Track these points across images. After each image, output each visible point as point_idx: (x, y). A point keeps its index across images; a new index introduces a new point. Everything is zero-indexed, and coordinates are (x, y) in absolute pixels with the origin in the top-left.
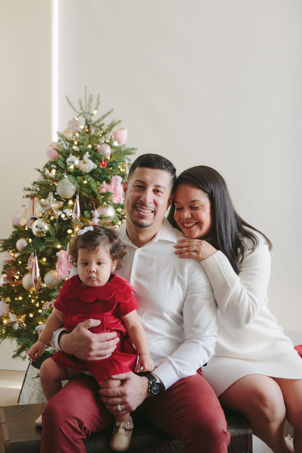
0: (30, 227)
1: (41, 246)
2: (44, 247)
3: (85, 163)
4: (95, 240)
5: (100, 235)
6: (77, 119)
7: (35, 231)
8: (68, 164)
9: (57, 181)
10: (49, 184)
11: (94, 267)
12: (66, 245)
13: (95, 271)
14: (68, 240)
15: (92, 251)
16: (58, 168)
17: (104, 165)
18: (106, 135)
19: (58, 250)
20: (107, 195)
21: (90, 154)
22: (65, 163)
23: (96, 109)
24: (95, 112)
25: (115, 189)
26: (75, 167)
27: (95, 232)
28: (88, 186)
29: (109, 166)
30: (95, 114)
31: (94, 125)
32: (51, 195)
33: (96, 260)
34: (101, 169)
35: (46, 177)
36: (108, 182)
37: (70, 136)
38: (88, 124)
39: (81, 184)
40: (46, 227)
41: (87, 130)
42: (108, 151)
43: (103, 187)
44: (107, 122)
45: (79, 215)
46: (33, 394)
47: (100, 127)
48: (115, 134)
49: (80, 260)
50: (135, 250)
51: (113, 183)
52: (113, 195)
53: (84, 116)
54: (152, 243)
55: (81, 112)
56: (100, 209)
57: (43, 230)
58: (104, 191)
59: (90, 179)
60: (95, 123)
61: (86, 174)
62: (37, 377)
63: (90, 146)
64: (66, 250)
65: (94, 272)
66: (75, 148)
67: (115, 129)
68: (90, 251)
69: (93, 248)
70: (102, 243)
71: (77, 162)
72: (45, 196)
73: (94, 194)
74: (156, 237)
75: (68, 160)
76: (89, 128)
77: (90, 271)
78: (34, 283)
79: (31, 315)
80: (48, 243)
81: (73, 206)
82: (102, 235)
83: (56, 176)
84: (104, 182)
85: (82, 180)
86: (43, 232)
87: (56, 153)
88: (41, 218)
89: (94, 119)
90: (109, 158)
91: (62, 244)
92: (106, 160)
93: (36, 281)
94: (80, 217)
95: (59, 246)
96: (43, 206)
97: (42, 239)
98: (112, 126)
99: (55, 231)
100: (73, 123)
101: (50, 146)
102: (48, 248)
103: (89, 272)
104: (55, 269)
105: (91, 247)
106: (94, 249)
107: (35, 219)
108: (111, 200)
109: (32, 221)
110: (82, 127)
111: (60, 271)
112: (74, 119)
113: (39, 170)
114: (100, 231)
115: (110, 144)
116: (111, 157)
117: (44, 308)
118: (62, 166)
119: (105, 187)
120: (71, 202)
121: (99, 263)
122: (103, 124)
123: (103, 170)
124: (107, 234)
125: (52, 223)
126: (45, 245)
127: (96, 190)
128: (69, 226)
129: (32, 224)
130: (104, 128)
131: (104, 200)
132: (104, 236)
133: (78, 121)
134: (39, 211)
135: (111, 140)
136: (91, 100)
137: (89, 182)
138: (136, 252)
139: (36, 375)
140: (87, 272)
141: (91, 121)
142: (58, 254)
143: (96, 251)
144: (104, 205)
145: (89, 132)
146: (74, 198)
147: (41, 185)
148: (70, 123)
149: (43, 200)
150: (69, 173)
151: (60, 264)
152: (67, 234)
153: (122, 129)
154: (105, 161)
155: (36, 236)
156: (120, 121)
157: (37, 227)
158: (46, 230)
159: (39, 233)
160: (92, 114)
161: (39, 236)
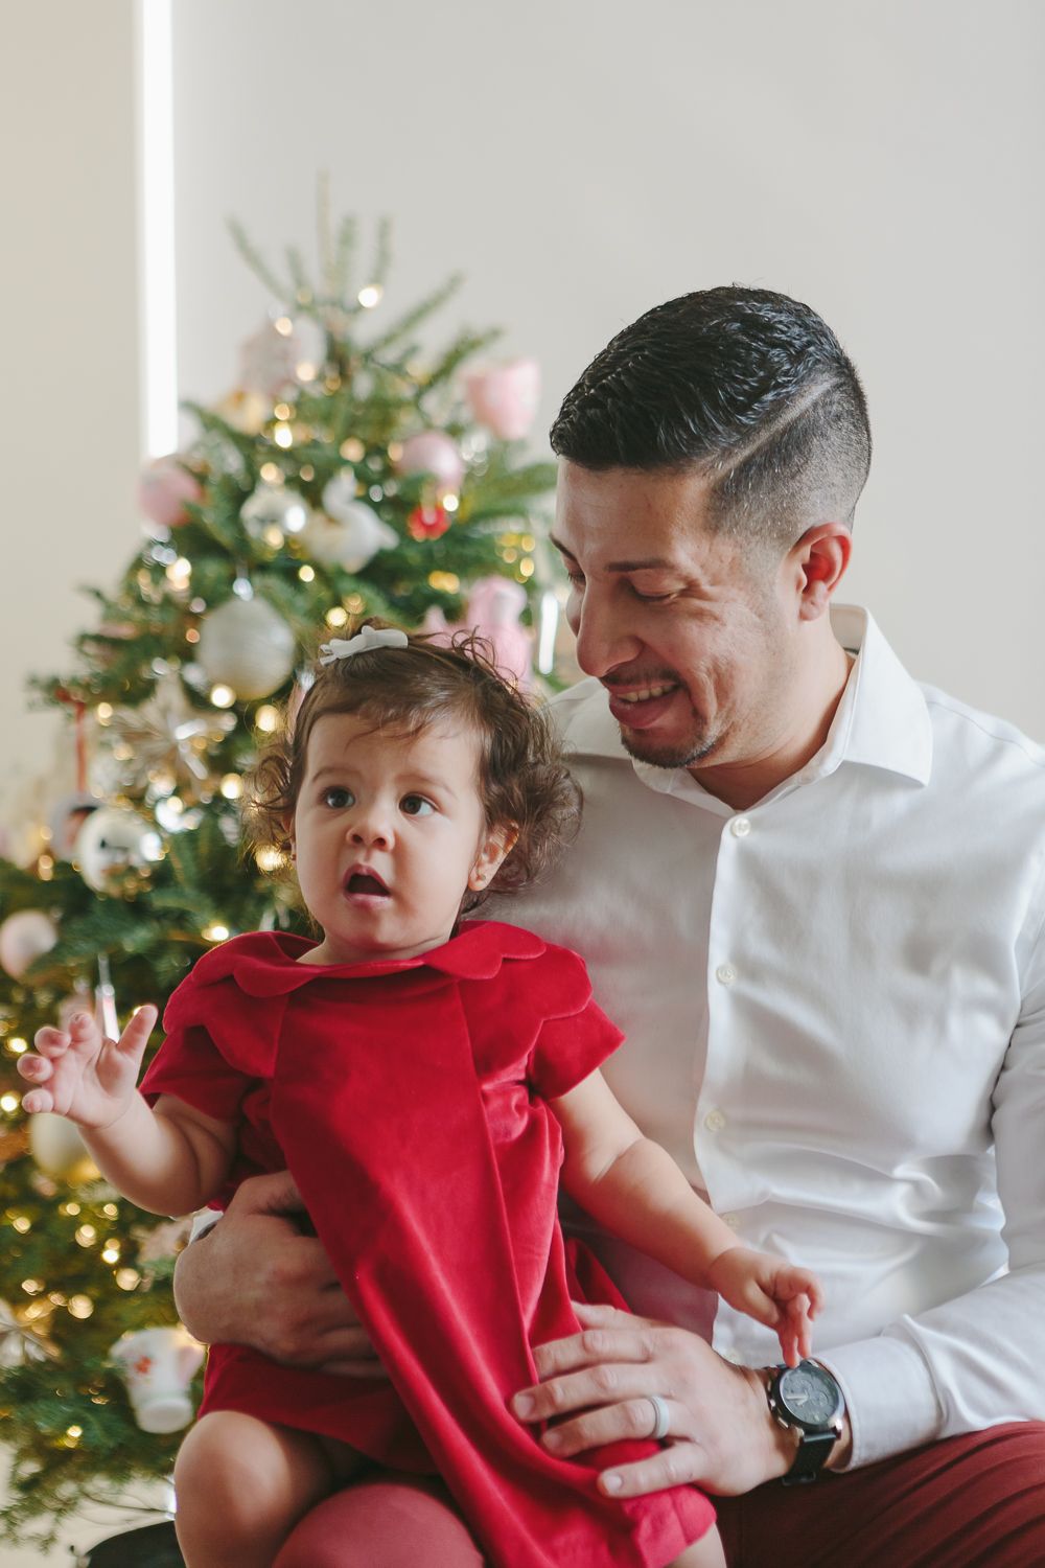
0: (64, 855)
2: (143, 934)
3: (336, 521)
6: (284, 327)
7: (92, 866)
8: (254, 528)
9: (197, 619)
12: (255, 923)
14: (265, 900)
21: (357, 478)
23: (377, 279)
24: (369, 297)
26: (287, 539)
30: (367, 309)
31: (368, 356)
34: (418, 547)
36: (455, 611)
37: (250, 417)
38: (338, 358)
40: (151, 844)
41: (336, 385)
42: (447, 461)
44: (434, 338)
47: (399, 367)
48: (477, 388)
50: (723, 821)
51: (478, 613)
53: (318, 319)
54: (807, 781)
55: (304, 297)
57: (135, 861)
59: (364, 599)
60: (374, 349)
61: (344, 574)
63: (352, 451)
65: (381, 843)
67: (472, 367)
71: (296, 517)
74: (830, 749)
75: (251, 510)
76: (342, 373)
77: (356, 837)
79: (81, 1308)
84: (435, 615)
86: (132, 870)
87: (185, 486)
88: (119, 798)
89: (362, 333)
90: (451, 504)
91: (232, 920)
92: (440, 511)
95: (219, 933)
96: (134, 737)
97: (134, 903)
98: (456, 356)
99: (196, 858)
100: (268, 351)
102: (163, 944)
103: (352, 841)
107: (86, 811)
109: (75, 822)
110: (308, 369)
112: (271, 331)
113: (98, 595)
120: (268, 718)
122: (411, 353)
123: (428, 556)
126: (150, 924)
129: (73, 839)
130: (420, 367)
133: (288, 341)
136: (347, 239)
138: (726, 836)
141: (350, 341)
146: (285, 692)
148: (250, 347)
150: (257, 569)
152: (252, 869)
153: (510, 363)
155: (102, 894)
156: (495, 334)
157: (103, 844)
158: (150, 863)
159: (115, 874)
160: (359, 308)
161: (114, 891)
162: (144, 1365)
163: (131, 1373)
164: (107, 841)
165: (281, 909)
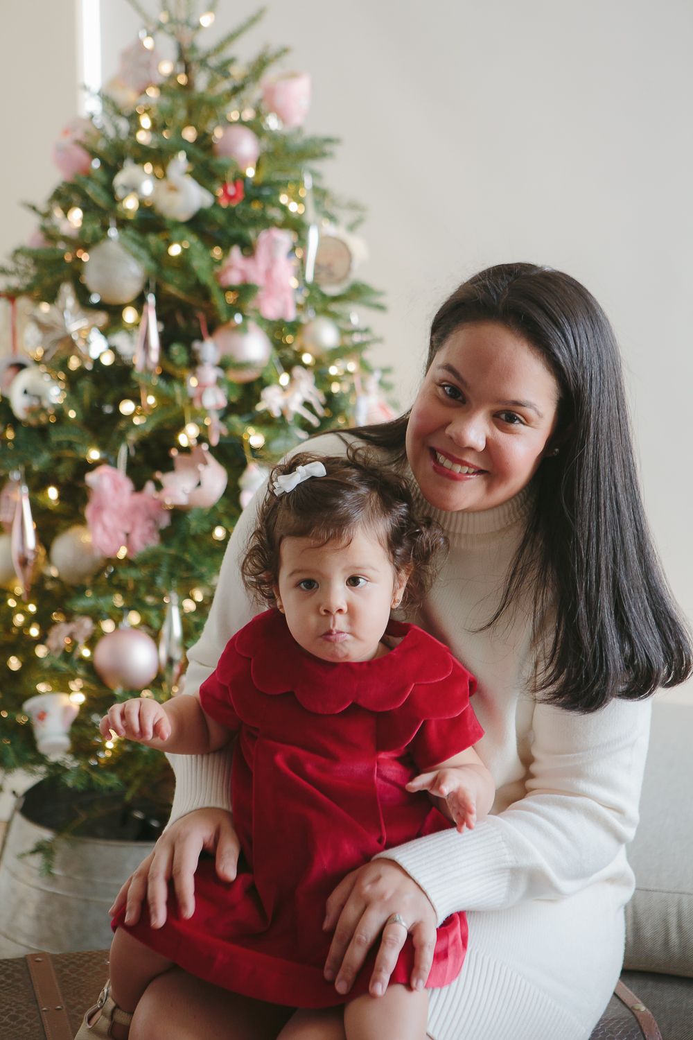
0: (4, 393)
1: (37, 453)
2: (46, 457)
3: (173, 189)
4: (335, 507)
5: (350, 487)
6: (148, 43)
7: (19, 405)
8: (120, 193)
9: (86, 248)
10: (62, 260)
11: (340, 595)
12: (115, 451)
13: (345, 608)
14: (122, 436)
15: (331, 543)
16: (89, 208)
17: (230, 198)
18: (243, 95)
19: (93, 466)
20: (246, 290)
21: (189, 158)
22: (109, 189)
23: (211, 9)
24: (206, 20)
25: (268, 273)
26: (141, 203)
27: (334, 479)
28: (183, 264)
29: (249, 199)
30: (205, 28)
31: (204, 61)
32: (67, 291)
33: (345, 570)
34: (224, 210)
35: (50, 235)
36: (248, 248)
37: (127, 97)
38: (185, 58)
39: (160, 258)
40: (55, 394)
41: (182, 80)
42: (246, 148)
43: (230, 267)
44: (244, 52)
45: (155, 356)
46: (22, 902)
47: (223, 70)
48: (270, 93)
49: (291, 575)
51: (262, 252)
52: (260, 294)
53: (172, 34)
55: (163, 18)
56: (221, 335)
57: (46, 404)
58: (234, 278)
59: (191, 241)
60: (208, 55)
61: (177, 224)
62: (33, 852)
63: (190, 134)
64: (115, 465)
65: (340, 611)
66: (143, 137)
67: (271, 75)
68: (324, 544)
69: (335, 532)
70: (359, 516)
71: (148, 187)
72: (51, 296)
73: (202, 291)
75: (120, 180)
76: (187, 72)
77: (325, 611)
78: (17, 568)
79: (15, 664)
80: (59, 444)
81: (137, 325)
82: (356, 488)
83: (82, 232)
84: (235, 252)
85: (163, 245)
86: (43, 409)
87: (81, 155)
88: (37, 363)
89: (205, 42)
90: (250, 172)
91: (102, 447)
92: (240, 178)
93: (24, 562)
94: (160, 363)
95: (94, 454)
96: (44, 327)
97: (42, 431)
98: (260, 65)
100: (137, 59)
101: (66, 132)
102: (58, 461)
103: (324, 613)
104: (82, 521)
105: (328, 530)
106: (338, 536)
107: (20, 367)
108: (257, 311)
109: (11, 372)
110: (166, 68)
111: (99, 530)
112: (140, 43)
113: (34, 208)
114: (348, 475)
115: (256, 128)
116: (258, 166)
117: (52, 642)
118: (102, 200)
119: (236, 267)
120: (129, 315)
121: (353, 581)
122: (231, 61)
123: (230, 213)
124: (372, 486)
125: (73, 381)
126: (51, 450)
127: (206, 278)
128: (126, 389)
129: (9, 383)
130: (237, 71)
131: (233, 309)
132: (363, 490)
133: (152, 52)
134: (32, 343)
135: (258, 113)
137: (185, 251)
139: (30, 846)
140: (318, 612)
141: (193, 48)
142: (91, 478)
143: (345, 542)
144: (232, 324)
145: (189, 87)
146: (139, 302)
147: (38, 259)
148: (125, 55)
149: (45, 307)
150: (122, 224)
151: (99, 509)
152: (117, 415)
153: (293, 75)
154: (235, 184)
155: (25, 422)
156: (285, 51)
157: (25, 392)
158: (54, 405)
159: (31, 411)
160: (198, 27)
161: (33, 422)
162: (42, 716)
163: (35, 721)
164: (28, 390)
165: (130, 444)
